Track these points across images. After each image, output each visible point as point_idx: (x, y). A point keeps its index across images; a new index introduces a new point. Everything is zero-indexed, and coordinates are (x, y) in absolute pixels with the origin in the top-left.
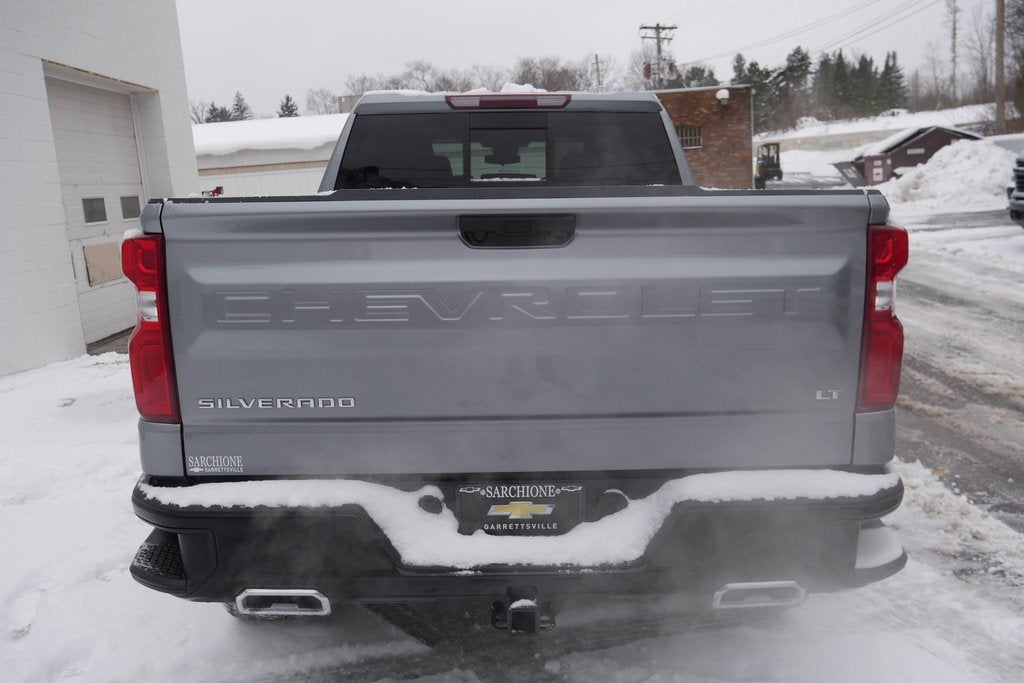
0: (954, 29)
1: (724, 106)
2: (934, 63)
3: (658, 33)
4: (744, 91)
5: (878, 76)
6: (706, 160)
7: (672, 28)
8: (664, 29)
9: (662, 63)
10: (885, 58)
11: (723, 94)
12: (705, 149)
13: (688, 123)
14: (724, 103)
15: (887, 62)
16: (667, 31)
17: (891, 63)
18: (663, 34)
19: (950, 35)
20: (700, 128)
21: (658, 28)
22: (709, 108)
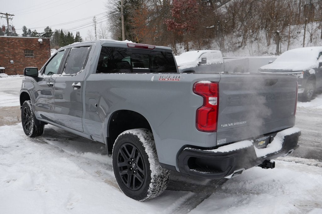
0: (95, 28)
1: (41, 44)
2: (90, 37)
3: (7, 16)
4: (47, 40)
5: (74, 38)
6: (36, 61)
7: (12, 15)
8: (10, 15)
9: (9, 27)
10: (76, 33)
11: (40, 40)
12: (35, 57)
13: (29, 49)
14: (41, 43)
15: (77, 35)
16: (11, 16)
17: (78, 35)
18: (9, 17)
19: (95, 29)
20: (33, 51)
21: (7, 14)
22: (36, 44)
